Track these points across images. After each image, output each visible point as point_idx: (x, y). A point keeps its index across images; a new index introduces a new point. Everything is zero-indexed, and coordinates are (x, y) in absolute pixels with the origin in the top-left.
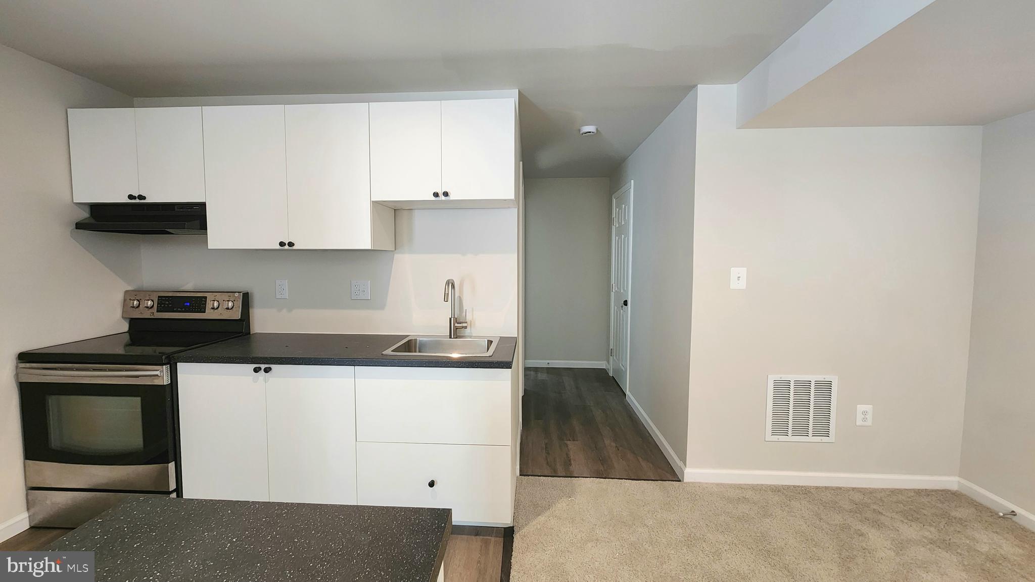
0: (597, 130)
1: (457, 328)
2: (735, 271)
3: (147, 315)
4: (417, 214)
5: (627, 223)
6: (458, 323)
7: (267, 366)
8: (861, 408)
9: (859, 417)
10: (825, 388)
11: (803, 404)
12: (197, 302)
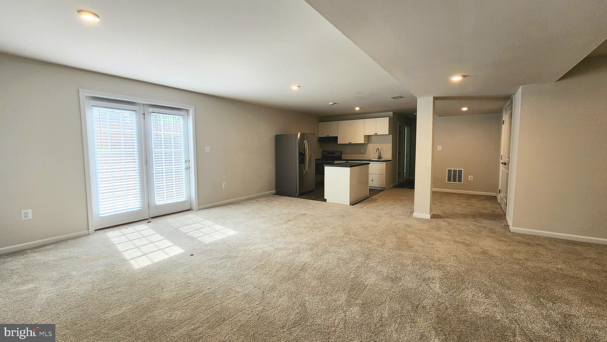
1: (380, 157)
2: (439, 146)
8: (470, 176)
10: (460, 172)
11: (455, 175)
12: (334, 153)
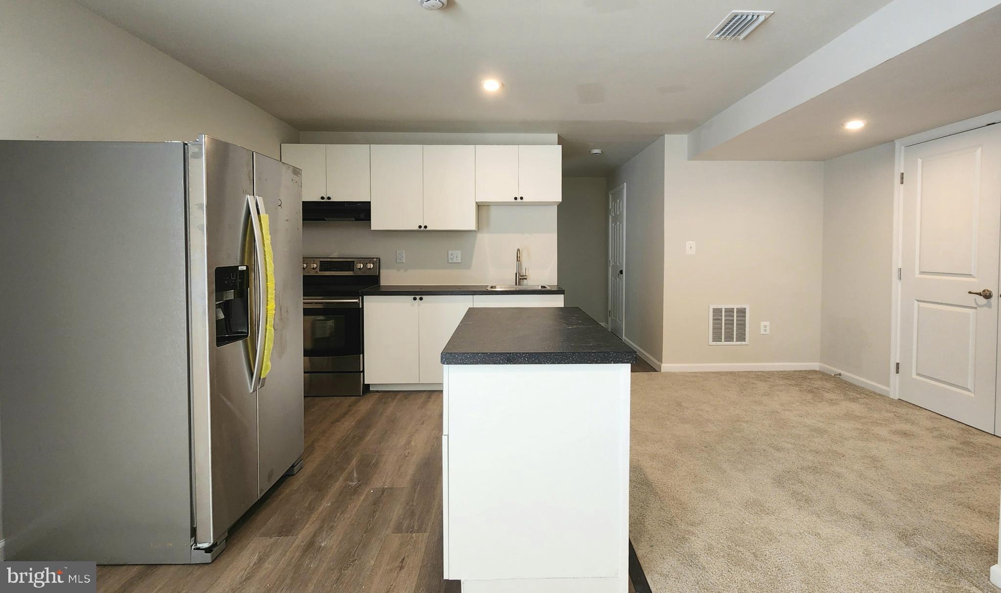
0: (602, 151)
2: (689, 243)
3: (313, 273)
4: (492, 208)
5: (621, 213)
6: (521, 276)
7: (420, 296)
8: (763, 324)
9: (762, 329)
10: (742, 312)
11: (729, 323)
12: (348, 265)
